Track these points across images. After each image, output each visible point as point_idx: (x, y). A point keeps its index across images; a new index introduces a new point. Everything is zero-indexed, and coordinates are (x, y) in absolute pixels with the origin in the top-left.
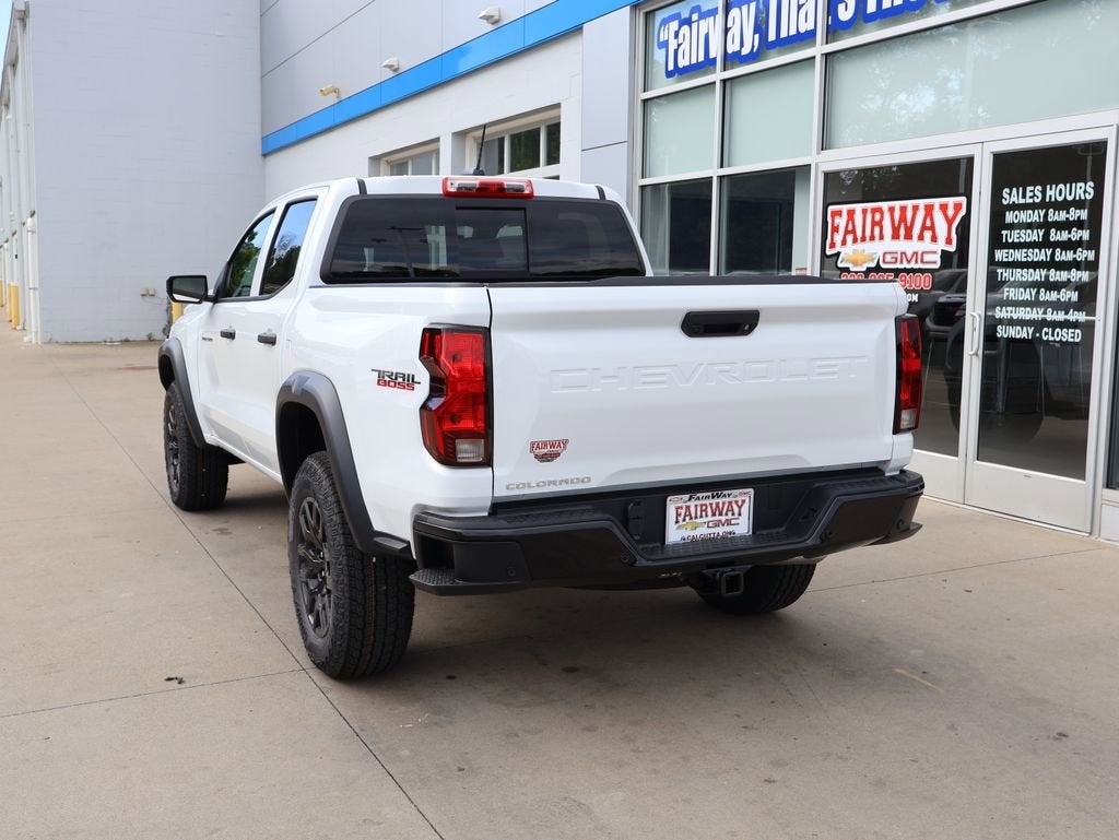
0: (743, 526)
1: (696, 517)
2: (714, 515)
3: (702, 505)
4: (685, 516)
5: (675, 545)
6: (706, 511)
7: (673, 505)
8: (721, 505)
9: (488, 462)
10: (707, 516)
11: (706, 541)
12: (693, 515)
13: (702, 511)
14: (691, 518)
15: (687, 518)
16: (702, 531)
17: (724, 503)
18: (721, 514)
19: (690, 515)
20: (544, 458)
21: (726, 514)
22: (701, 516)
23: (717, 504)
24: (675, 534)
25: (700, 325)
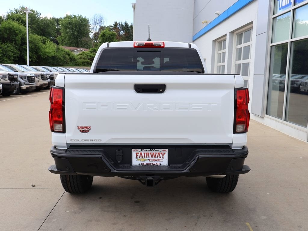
0: (165, 162)
1: (144, 157)
2: (152, 157)
3: (147, 153)
4: (140, 156)
5: (136, 166)
6: (148, 155)
7: (134, 152)
8: (155, 154)
9: (64, 131)
10: (149, 157)
11: (148, 166)
12: (143, 156)
13: (147, 155)
14: (142, 157)
15: (141, 157)
16: (147, 162)
17: (156, 153)
18: (155, 157)
19: (142, 156)
20: (83, 132)
21: (157, 157)
22: (147, 157)
23: (153, 153)
24: (135, 162)
25: (141, 89)
